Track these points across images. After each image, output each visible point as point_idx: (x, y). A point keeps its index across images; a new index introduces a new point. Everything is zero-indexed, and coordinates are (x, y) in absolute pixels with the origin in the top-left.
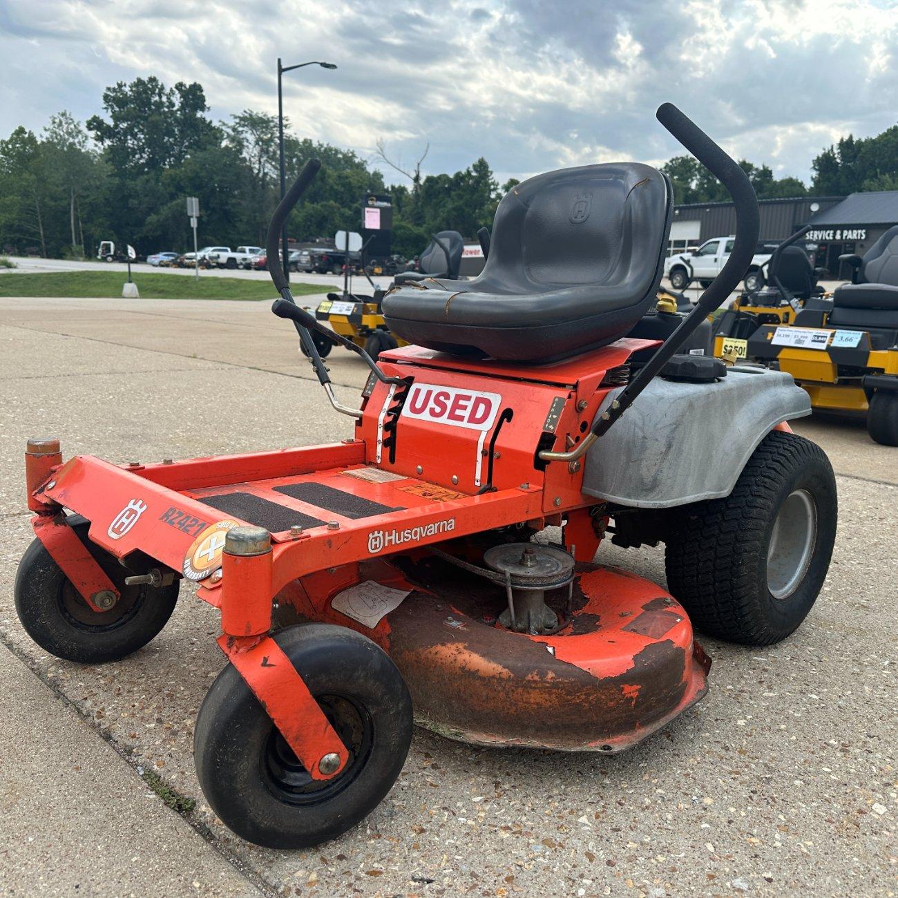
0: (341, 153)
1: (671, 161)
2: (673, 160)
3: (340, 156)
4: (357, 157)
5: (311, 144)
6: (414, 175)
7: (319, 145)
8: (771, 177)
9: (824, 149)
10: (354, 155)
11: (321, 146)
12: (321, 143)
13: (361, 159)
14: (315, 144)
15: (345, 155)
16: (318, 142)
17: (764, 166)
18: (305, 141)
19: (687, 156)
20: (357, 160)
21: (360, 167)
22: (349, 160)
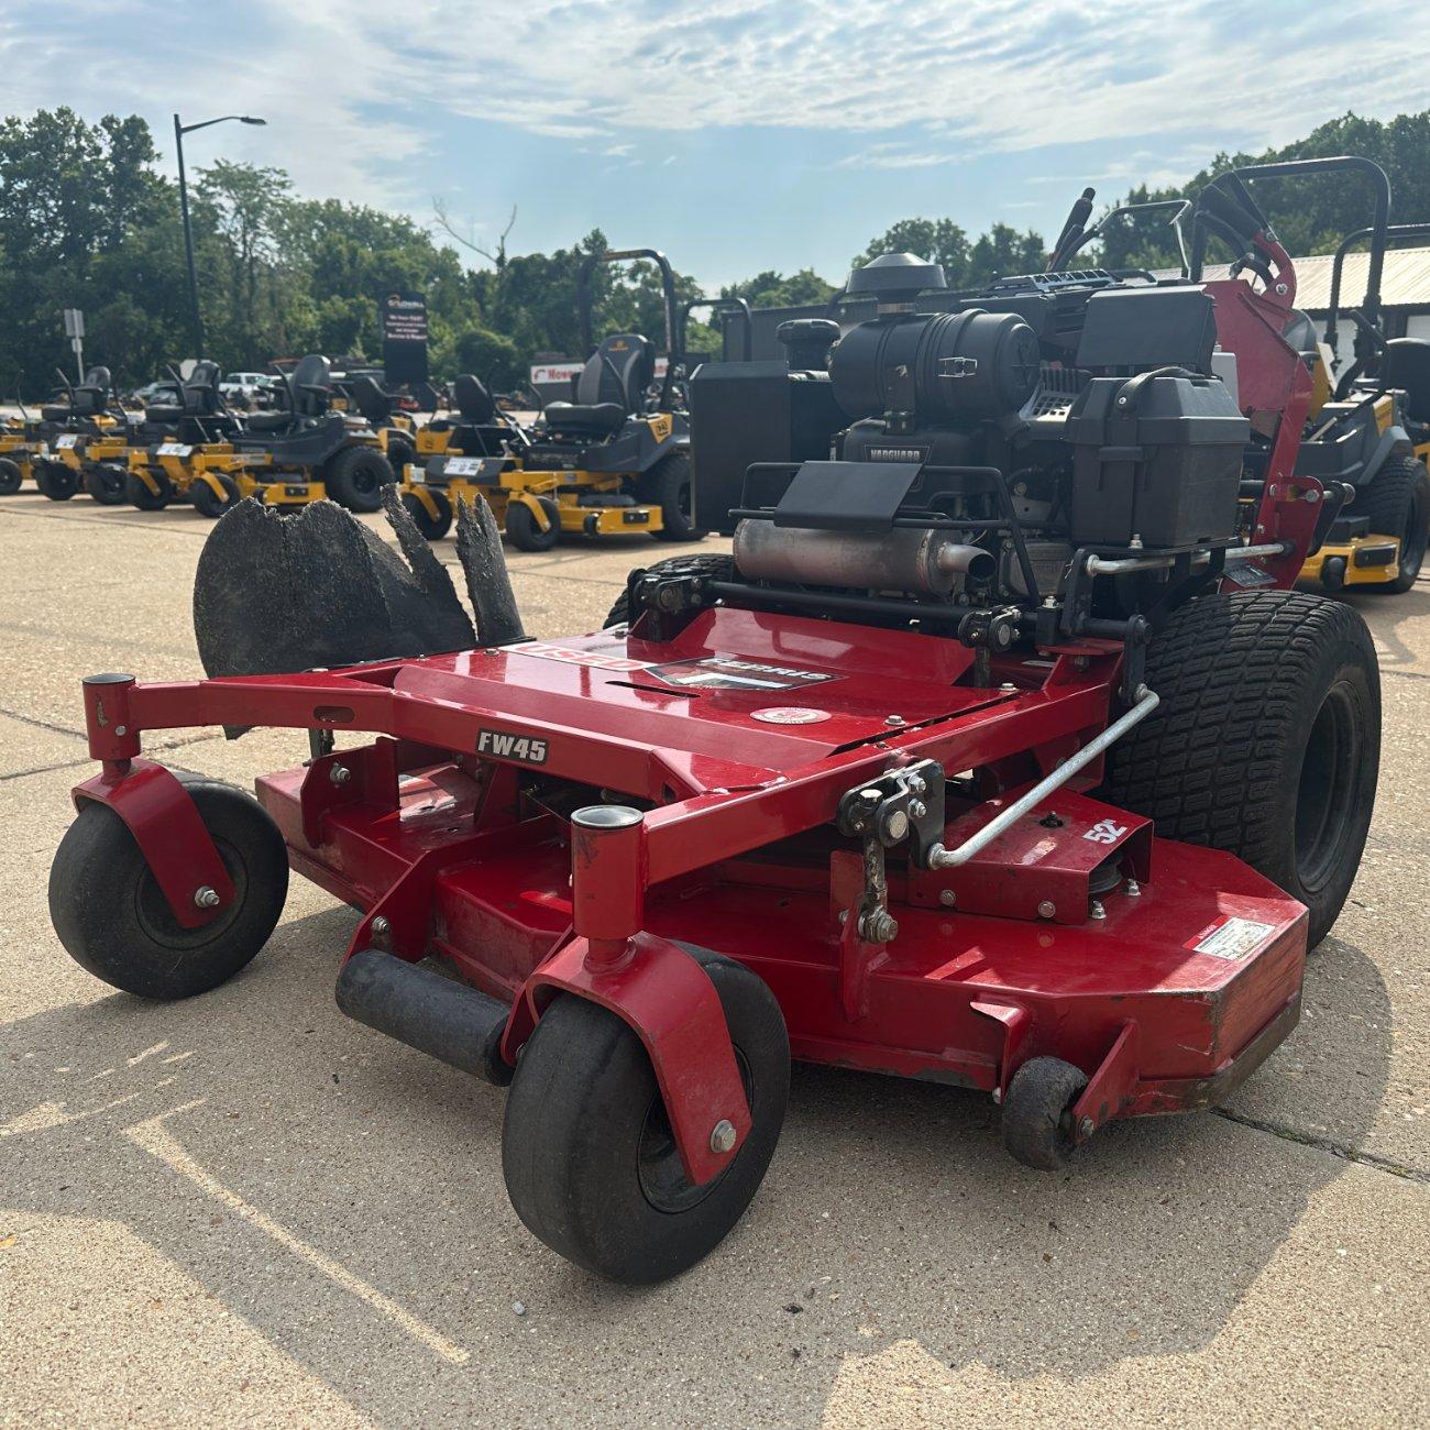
0: (388, 220)
1: (895, 228)
2: (898, 225)
3: (388, 225)
4: (415, 226)
5: (339, 207)
6: (496, 255)
7: (353, 208)
8: (1042, 248)
9: (1107, 207)
10: (410, 224)
11: (357, 209)
12: (355, 205)
13: (422, 230)
14: (346, 207)
15: (395, 224)
16: (350, 203)
17: (1030, 232)
18: (329, 203)
19: (919, 220)
20: (415, 231)
21: (422, 241)
22: (402, 231)
